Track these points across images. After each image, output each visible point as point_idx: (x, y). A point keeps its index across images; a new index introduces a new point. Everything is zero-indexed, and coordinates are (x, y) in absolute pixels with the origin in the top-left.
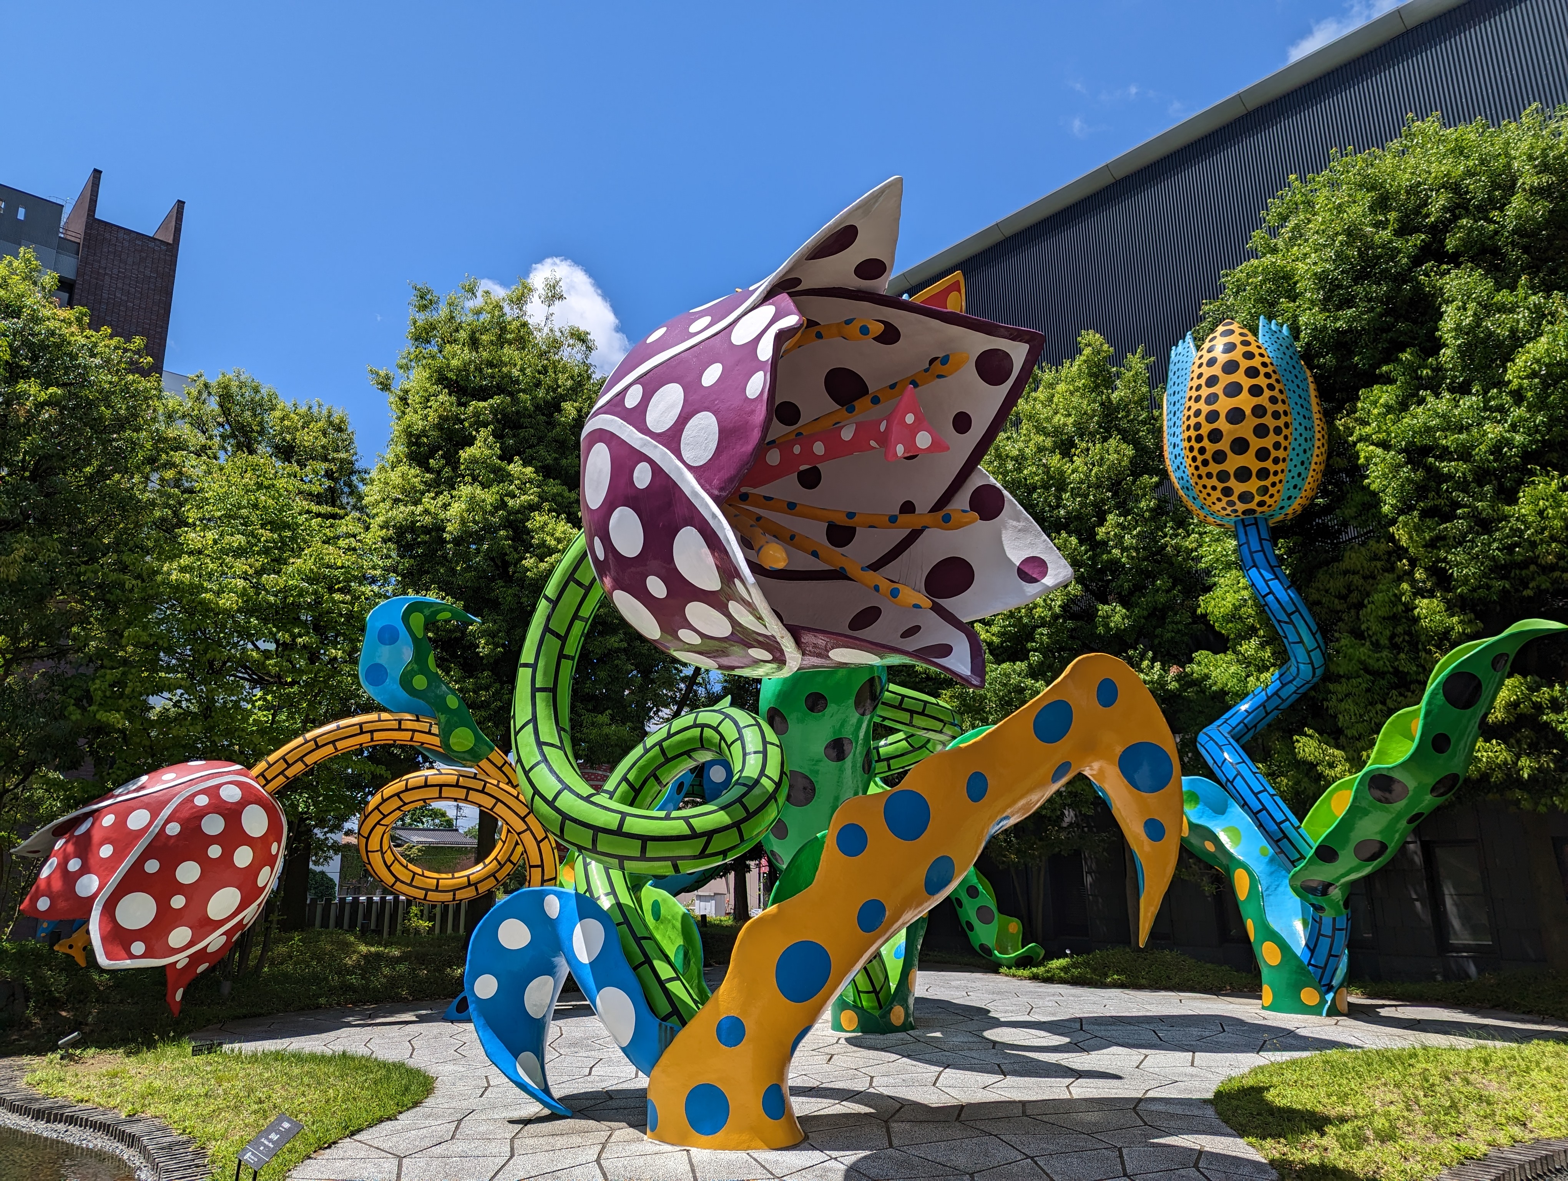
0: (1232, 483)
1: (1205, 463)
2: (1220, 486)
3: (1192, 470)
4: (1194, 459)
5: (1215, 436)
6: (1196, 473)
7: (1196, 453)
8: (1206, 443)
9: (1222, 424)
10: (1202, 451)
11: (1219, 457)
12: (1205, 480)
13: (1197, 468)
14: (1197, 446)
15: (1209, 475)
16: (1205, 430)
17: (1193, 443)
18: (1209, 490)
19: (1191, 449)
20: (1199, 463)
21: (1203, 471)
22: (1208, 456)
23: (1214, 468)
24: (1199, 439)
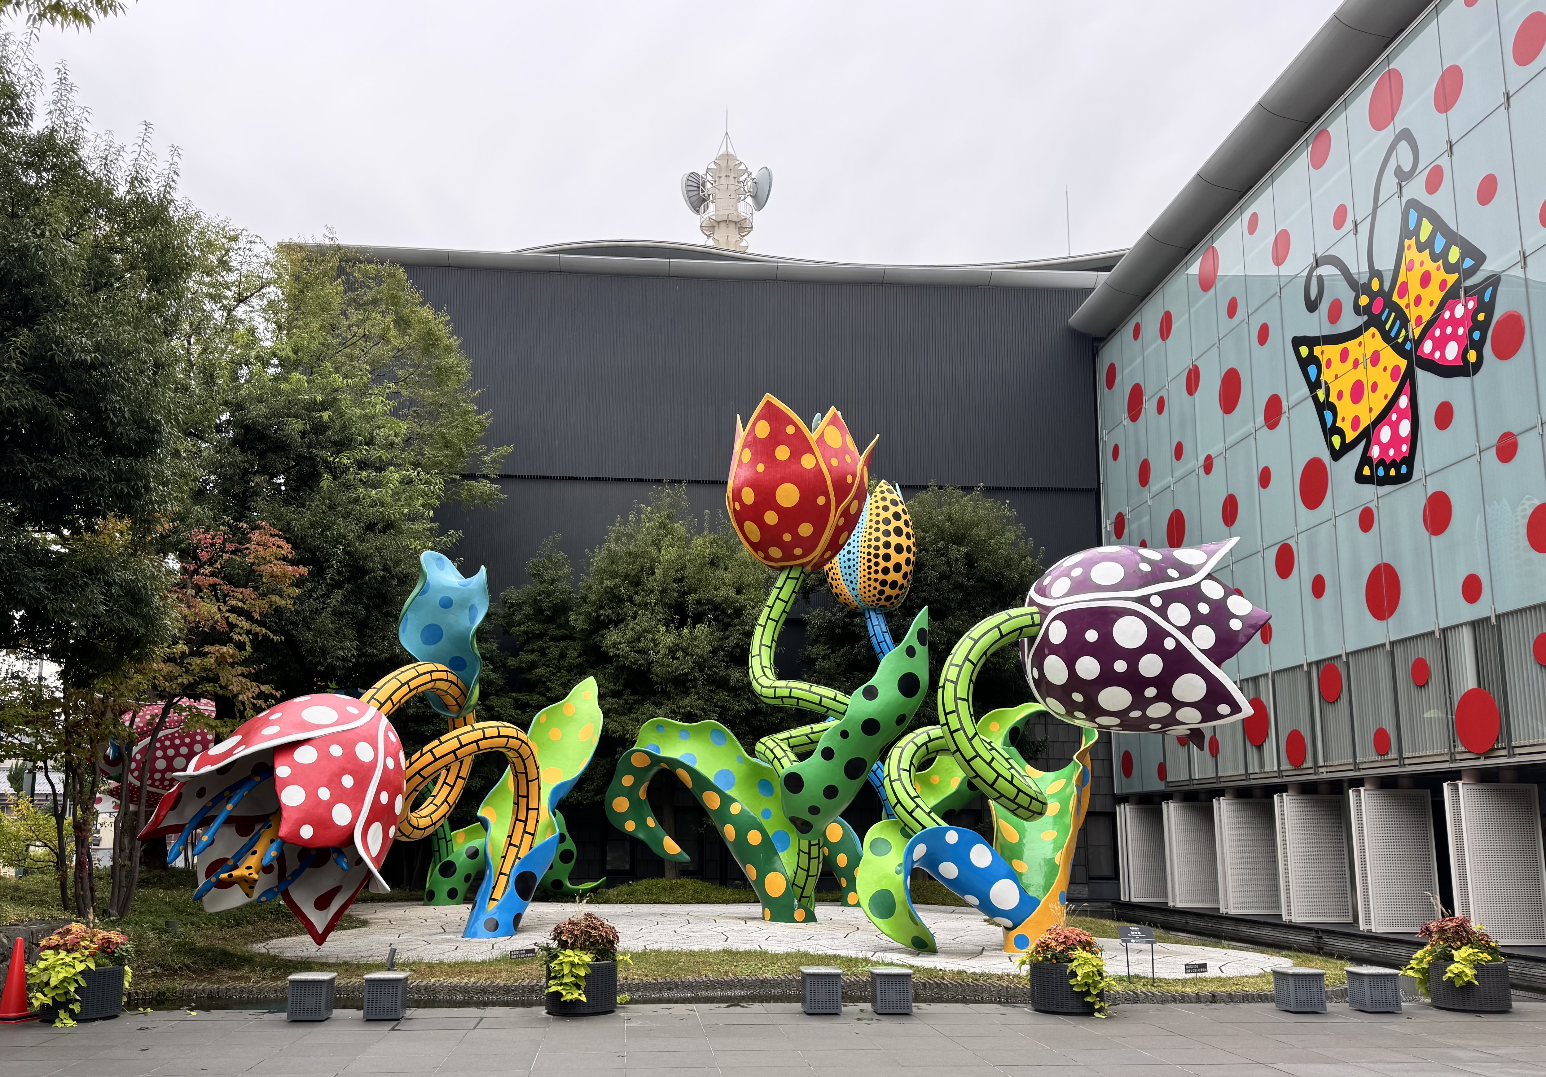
0: (887, 589)
1: (876, 572)
2: (879, 588)
3: (866, 573)
4: (869, 567)
5: (887, 558)
6: (867, 576)
7: (872, 564)
8: (880, 560)
9: (891, 551)
10: (877, 564)
11: (886, 571)
12: (872, 582)
13: (869, 573)
14: (874, 560)
15: (876, 580)
16: (882, 551)
17: (872, 557)
18: (871, 588)
19: (869, 560)
20: (872, 571)
21: (873, 576)
22: (880, 568)
23: (881, 577)
24: (876, 556)
